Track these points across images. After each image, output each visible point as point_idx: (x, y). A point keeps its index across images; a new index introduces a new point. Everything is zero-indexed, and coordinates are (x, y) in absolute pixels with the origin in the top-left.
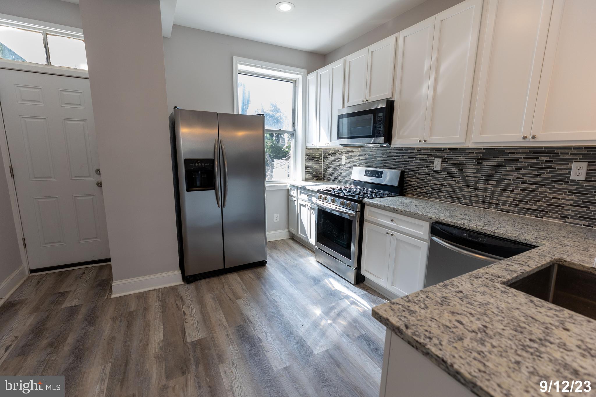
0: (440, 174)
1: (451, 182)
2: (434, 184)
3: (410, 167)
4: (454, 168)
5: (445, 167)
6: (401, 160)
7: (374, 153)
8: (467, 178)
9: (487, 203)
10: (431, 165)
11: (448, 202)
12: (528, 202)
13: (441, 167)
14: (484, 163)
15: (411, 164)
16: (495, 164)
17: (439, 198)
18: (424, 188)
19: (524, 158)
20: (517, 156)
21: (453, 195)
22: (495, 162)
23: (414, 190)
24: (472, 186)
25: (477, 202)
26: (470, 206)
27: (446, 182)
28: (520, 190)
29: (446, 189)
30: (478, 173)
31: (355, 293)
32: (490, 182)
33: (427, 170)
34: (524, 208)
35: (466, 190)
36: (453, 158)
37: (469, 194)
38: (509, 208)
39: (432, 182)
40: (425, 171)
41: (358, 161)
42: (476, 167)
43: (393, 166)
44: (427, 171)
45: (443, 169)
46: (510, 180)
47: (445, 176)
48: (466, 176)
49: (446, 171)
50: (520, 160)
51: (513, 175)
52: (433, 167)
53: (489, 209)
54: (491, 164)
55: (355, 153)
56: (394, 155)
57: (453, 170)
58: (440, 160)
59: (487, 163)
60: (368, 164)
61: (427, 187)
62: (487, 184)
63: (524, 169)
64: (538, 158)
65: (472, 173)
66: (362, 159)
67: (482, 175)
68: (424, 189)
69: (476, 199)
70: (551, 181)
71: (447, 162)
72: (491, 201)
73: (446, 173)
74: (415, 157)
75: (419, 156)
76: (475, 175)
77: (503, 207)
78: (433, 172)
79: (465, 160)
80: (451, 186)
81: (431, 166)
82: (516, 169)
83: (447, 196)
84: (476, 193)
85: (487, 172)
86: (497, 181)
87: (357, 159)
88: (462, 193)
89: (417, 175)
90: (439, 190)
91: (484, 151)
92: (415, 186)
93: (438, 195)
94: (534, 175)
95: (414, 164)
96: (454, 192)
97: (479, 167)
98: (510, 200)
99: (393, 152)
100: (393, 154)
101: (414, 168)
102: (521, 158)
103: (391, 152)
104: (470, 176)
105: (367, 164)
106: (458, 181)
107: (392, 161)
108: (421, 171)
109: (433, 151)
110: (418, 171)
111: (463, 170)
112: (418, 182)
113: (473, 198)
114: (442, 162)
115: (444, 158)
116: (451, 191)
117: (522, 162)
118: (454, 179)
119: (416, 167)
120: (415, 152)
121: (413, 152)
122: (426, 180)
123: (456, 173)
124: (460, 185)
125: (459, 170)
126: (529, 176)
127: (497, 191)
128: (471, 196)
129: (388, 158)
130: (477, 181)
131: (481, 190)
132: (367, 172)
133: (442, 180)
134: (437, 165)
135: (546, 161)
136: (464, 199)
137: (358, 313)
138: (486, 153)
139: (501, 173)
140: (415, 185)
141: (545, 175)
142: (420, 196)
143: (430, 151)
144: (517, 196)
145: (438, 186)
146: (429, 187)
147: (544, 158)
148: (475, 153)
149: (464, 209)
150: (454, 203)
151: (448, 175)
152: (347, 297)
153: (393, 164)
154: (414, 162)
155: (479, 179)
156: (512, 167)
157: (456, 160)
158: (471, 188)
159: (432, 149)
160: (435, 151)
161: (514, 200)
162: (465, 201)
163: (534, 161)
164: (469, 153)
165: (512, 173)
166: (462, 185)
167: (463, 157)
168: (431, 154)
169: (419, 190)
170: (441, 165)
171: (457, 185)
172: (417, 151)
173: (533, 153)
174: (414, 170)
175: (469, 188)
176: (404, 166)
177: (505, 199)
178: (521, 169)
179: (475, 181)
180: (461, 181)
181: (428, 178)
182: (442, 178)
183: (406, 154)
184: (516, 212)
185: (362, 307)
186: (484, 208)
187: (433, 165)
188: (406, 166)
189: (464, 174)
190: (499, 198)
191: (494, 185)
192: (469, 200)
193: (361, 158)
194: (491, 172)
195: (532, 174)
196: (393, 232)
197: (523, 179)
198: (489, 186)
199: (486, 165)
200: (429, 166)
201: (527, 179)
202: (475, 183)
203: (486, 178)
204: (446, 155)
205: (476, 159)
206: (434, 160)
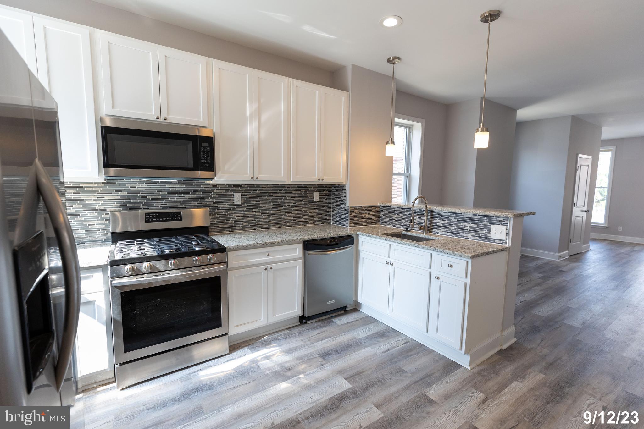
0: (241, 207)
1: (252, 213)
2: (236, 217)
3: (206, 203)
4: (252, 200)
5: (245, 201)
6: (192, 197)
7: (141, 189)
8: (264, 208)
9: (279, 224)
10: (230, 199)
11: (251, 230)
12: (299, 218)
13: (241, 201)
14: (273, 195)
15: (206, 200)
16: (281, 195)
17: (243, 229)
18: (226, 222)
19: (295, 191)
20: (292, 189)
21: (255, 223)
22: (280, 194)
23: (215, 227)
24: (268, 214)
25: (273, 224)
26: (269, 228)
27: (247, 213)
28: (296, 211)
29: (248, 219)
30: (271, 203)
31: (245, 355)
32: (279, 208)
33: (227, 204)
34: (299, 222)
35: (264, 217)
36: (251, 192)
37: (267, 220)
38: (292, 224)
39: (234, 215)
40: (225, 206)
41: (101, 202)
42: (269, 198)
43: (180, 204)
44: (227, 206)
45: (243, 202)
46: (290, 205)
47: (246, 209)
48: (263, 206)
49: (246, 204)
50: (294, 192)
51: (291, 202)
52: (234, 201)
53: (281, 227)
54: (278, 195)
55: (86, 189)
56: (180, 191)
57: (252, 202)
58: (240, 194)
59: (276, 195)
60: (128, 205)
61: (230, 221)
62: (278, 210)
63: (296, 198)
64: (301, 191)
65: (266, 203)
66: (109, 199)
67: (273, 204)
68: (226, 224)
69: (272, 222)
70: (308, 203)
71: (246, 196)
72: (282, 222)
73: (246, 205)
74: (211, 193)
75: (215, 191)
76: (269, 205)
77: (288, 224)
78: (234, 206)
79: (260, 194)
80: (252, 216)
81: (231, 201)
82: (292, 198)
83: (250, 226)
84: (272, 218)
85: (276, 201)
86: (283, 207)
87: (94, 200)
88: (262, 220)
89: (216, 211)
90: (242, 221)
91: (272, 186)
92: (215, 223)
93: (241, 226)
94: (301, 200)
95: (211, 200)
96: (256, 220)
97: (271, 198)
98: (291, 218)
99: (176, 188)
100: (177, 190)
101: (212, 204)
102: (293, 191)
103: (174, 188)
104: (266, 206)
105: (126, 205)
106: (257, 211)
107: (177, 199)
108: (221, 206)
109: (232, 186)
110: (217, 206)
111: (260, 202)
112: (218, 218)
113: (270, 222)
114: (241, 196)
115: (243, 193)
116: (253, 221)
117: (294, 193)
118: (254, 210)
119: (214, 203)
120: (210, 188)
121: (208, 188)
122: (228, 214)
123: (255, 205)
124: (260, 214)
125: (257, 202)
126: (298, 201)
127: (284, 214)
128: (268, 221)
129: (168, 195)
130: (271, 209)
131: (274, 215)
132: (149, 216)
133: (244, 212)
134: (238, 199)
135: (304, 192)
136: (263, 224)
137: (286, 356)
138: (274, 188)
139: (284, 201)
140: (215, 221)
141: (304, 200)
142: (223, 231)
143: (228, 186)
144: (295, 215)
145: (240, 218)
146: (231, 220)
147: (303, 191)
148: (267, 188)
149: (265, 232)
150: (256, 230)
151: (248, 207)
152: (254, 361)
153: (181, 202)
154: (210, 198)
155: (272, 207)
156: (290, 197)
157: (253, 194)
158: (267, 215)
159: (229, 185)
160: (233, 186)
161: (293, 218)
162: (264, 226)
163: (299, 192)
164: (263, 188)
165: (290, 201)
166: (261, 214)
167: (258, 191)
168: (230, 189)
169: (220, 226)
170: (241, 199)
171: (257, 214)
172: (213, 186)
173: (299, 188)
174: (212, 206)
175: (266, 215)
176: (197, 203)
177: (289, 218)
178: (294, 198)
179: (270, 209)
180: (260, 211)
181: (229, 212)
182: (243, 210)
183: (199, 189)
184: (295, 225)
185: (277, 353)
186: (278, 228)
187: (233, 199)
188: (201, 203)
189: (261, 205)
190: (286, 218)
191: (282, 210)
192: (268, 224)
193: (107, 198)
194: (279, 201)
195: (299, 201)
196: (270, 266)
197: (296, 204)
198: (279, 212)
199: (276, 197)
200: (229, 201)
201: (297, 204)
202: (270, 211)
203: (276, 206)
204: (244, 190)
205: (268, 192)
206: (234, 194)
